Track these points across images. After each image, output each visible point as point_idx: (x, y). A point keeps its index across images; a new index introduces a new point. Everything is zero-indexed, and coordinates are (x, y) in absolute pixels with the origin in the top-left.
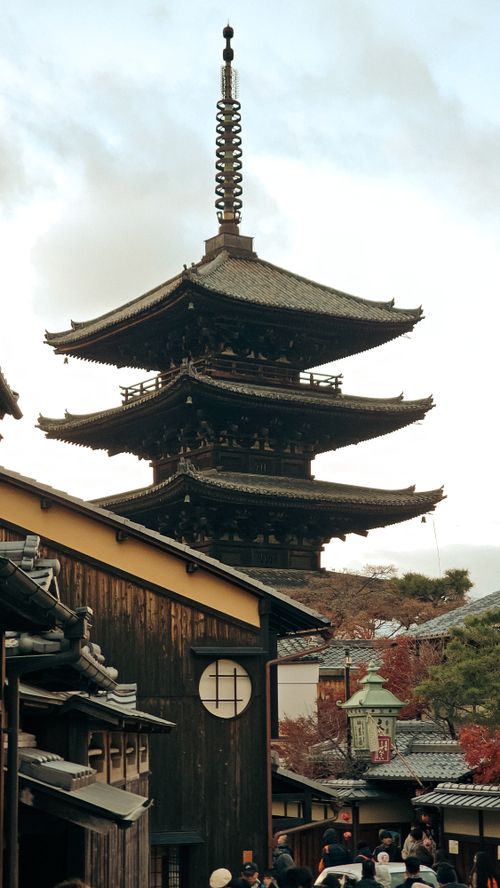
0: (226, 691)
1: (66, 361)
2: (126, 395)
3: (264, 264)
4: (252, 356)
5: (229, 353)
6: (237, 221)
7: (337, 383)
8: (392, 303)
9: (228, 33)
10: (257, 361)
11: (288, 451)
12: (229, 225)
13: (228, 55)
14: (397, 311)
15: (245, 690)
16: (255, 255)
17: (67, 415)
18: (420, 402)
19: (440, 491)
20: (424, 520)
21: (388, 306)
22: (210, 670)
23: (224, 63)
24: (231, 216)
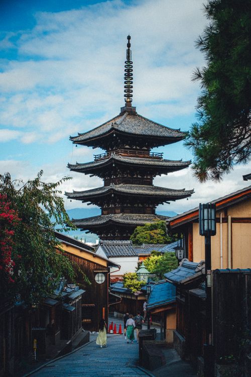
0: (100, 278)
1: (76, 146)
2: (96, 158)
3: (139, 116)
4: (135, 147)
5: (127, 147)
6: (131, 102)
7: (161, 156)
8: (180, 130)
9: (129, 38)
10: (136, 149)
11: (146, 177)
12: (128, 103)
13: (129, 45)
14: (181, 132)
15: (104, 278)
16: (136, 113)
17: (77, 163)
18: (187, 162)
19: (193, 190)
20: (187, 199)
21: (178, 131)
22: (97, 275)
23: (127, 48)
24: (129, 100)
